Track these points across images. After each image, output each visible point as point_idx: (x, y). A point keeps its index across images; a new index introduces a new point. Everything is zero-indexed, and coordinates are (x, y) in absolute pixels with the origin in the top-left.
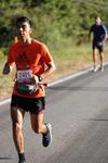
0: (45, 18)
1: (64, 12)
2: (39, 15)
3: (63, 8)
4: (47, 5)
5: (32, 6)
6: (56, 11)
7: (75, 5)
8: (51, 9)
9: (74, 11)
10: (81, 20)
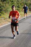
0: (7, 5)
1: (12, 3)
2: (5, 4)
3: (12, 2)
4: (8, 1)
5: (3, 1)
6: (10, 2)
7: (16, 1)
8: (9, 2)
9: (15, 2)
10: (17, 5)
